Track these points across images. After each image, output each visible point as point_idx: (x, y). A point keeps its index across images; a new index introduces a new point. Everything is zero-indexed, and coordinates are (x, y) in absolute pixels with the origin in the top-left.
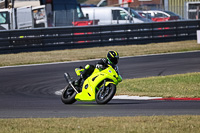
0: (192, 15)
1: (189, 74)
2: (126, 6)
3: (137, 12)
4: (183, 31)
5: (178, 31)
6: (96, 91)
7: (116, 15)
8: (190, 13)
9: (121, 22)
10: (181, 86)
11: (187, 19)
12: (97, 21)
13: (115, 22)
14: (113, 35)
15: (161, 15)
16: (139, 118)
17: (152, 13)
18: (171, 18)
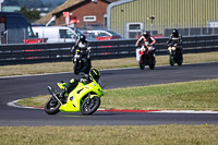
0: (132, 35)
1: (129, 88)
2: (73, 26)
3: (82, 32)
4: (124, 49)
5: (119, 49)
6: (81, 103)
7: (63, 34)
8: (130, 33)
9: (68, 40)
10: (121, 99)
11: (127, 38)
12: (46, 40)
13: (62, 41)
14: (61, 53)
15: (104, 34)
16: (84, 128)
17: (96, 32)
18: (113, 38)
